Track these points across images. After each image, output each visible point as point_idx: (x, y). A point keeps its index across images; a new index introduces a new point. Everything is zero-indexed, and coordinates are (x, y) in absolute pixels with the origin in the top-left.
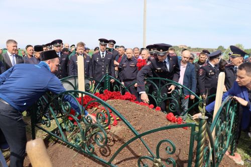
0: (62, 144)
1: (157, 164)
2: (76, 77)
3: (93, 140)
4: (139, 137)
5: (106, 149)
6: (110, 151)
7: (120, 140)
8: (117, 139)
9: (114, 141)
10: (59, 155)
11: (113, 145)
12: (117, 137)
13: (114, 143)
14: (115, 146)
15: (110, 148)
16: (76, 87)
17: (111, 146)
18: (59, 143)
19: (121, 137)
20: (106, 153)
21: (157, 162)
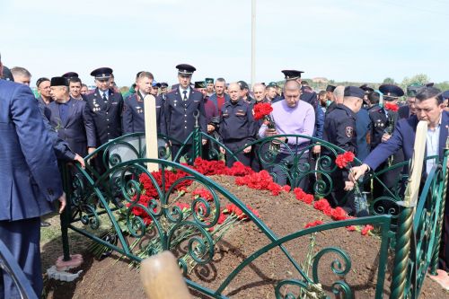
0: (121, 259)
1: (314, 294)
2: (140, 135)
3: (181, 251)
4: (279, 243)
5: (207, 268)
6: (215, 271)
7: (233, 250)
8: (227, 249)
9: (222, 252)
10: (116, 280)
11: (220, 260)
12: (227, 244)
13: (223, 256)
14: (225, 261)
15: (216, 265)
16: (141, 154)
17: (217, 261)
18: (116, 257)
19: (235, 244)
20: (207, 275)
21: (313, 290)
